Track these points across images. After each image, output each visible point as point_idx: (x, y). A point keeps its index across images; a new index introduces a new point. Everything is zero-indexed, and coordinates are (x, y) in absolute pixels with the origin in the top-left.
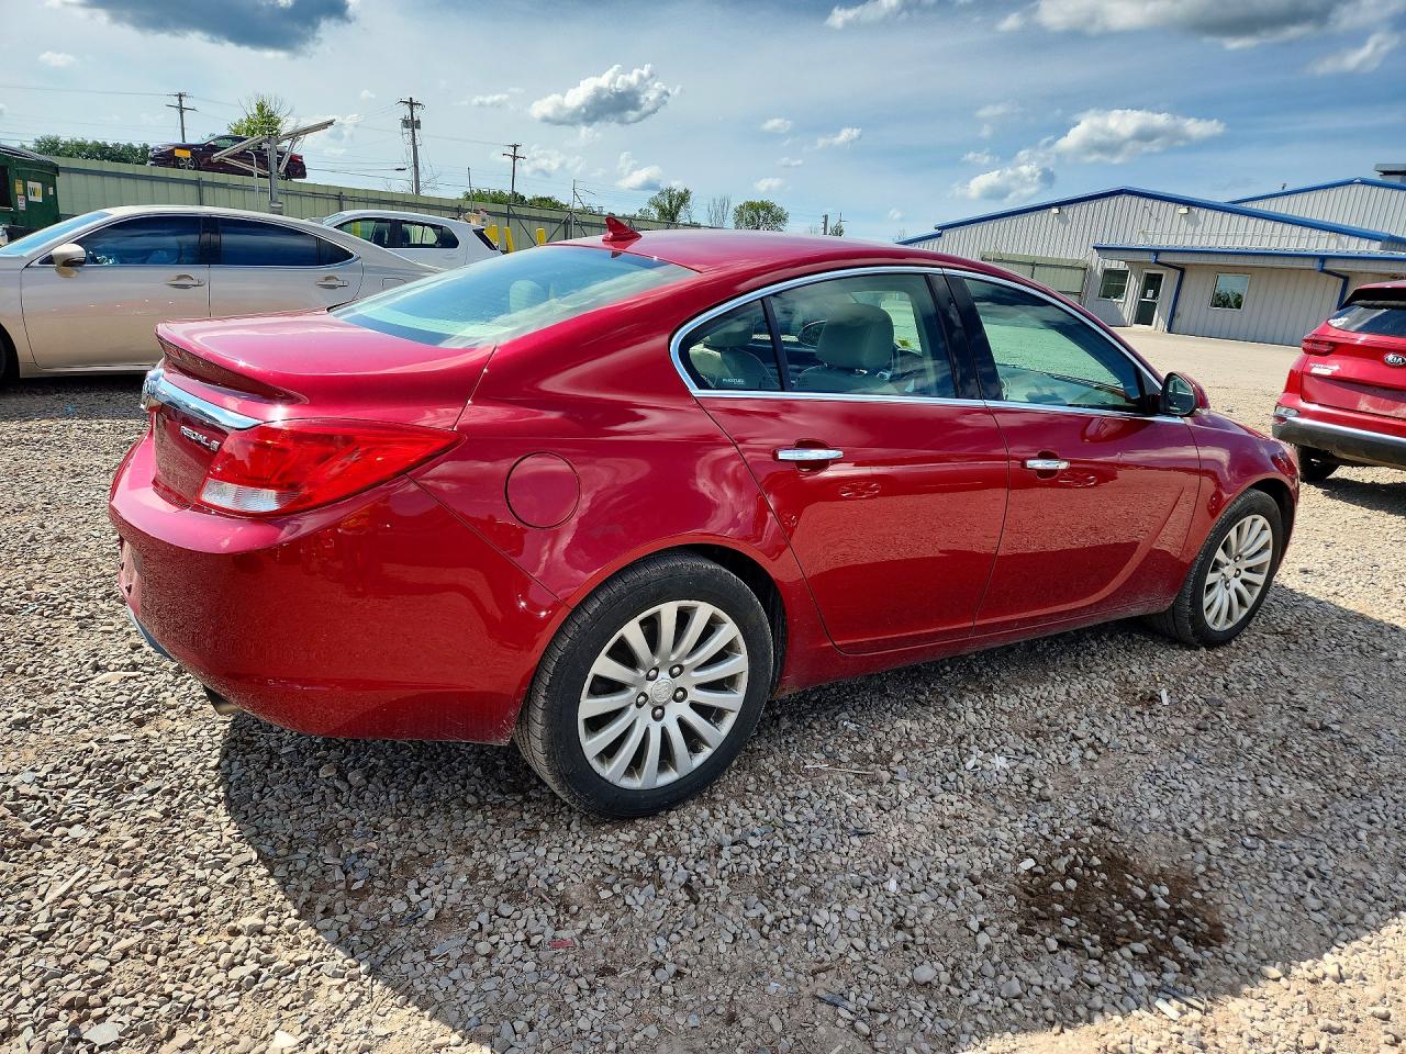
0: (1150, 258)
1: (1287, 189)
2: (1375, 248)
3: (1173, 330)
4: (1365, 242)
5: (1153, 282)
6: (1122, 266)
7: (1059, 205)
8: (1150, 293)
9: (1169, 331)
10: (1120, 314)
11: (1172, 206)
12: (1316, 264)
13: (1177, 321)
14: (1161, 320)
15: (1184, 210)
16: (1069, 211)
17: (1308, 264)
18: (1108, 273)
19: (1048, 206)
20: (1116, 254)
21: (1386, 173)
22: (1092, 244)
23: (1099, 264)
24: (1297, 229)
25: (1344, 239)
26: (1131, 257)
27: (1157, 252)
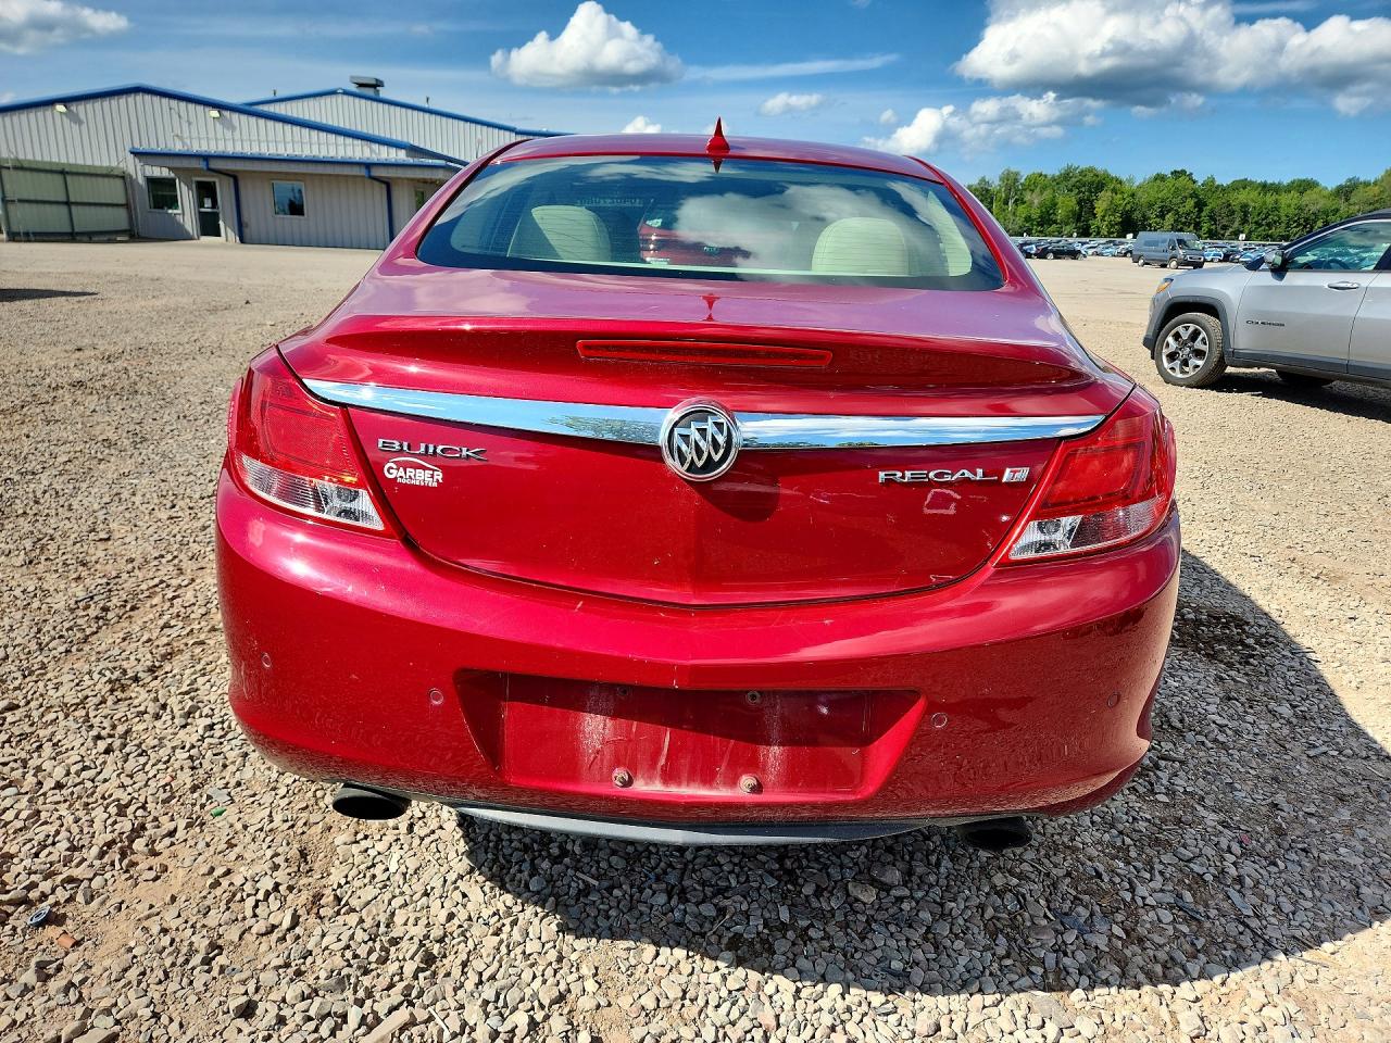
0: (201, 165)
1: (278, 96)
2: (401, 156)
3: (247, 240)
4: (393, 151)
5: (205, 191)
6: (165, 173)
7: (65, 101)
8: (208, 203)
9: (242, 241)
10: (182, 227)
11: (200, 108)
12: (363, 172)
13: (246, 231)
14: (229, 231)
15: (215, 113)
16: (80, 109)
17: (356, 171)
18: (151, 181)
19: (51, 103)
20: (160, 160)
21: (361, 85)
22: (127, 149)
23: (140, 172)
24: (332, 137)
25: (375, 147)
26: (177, 163)
27: (206, 158)
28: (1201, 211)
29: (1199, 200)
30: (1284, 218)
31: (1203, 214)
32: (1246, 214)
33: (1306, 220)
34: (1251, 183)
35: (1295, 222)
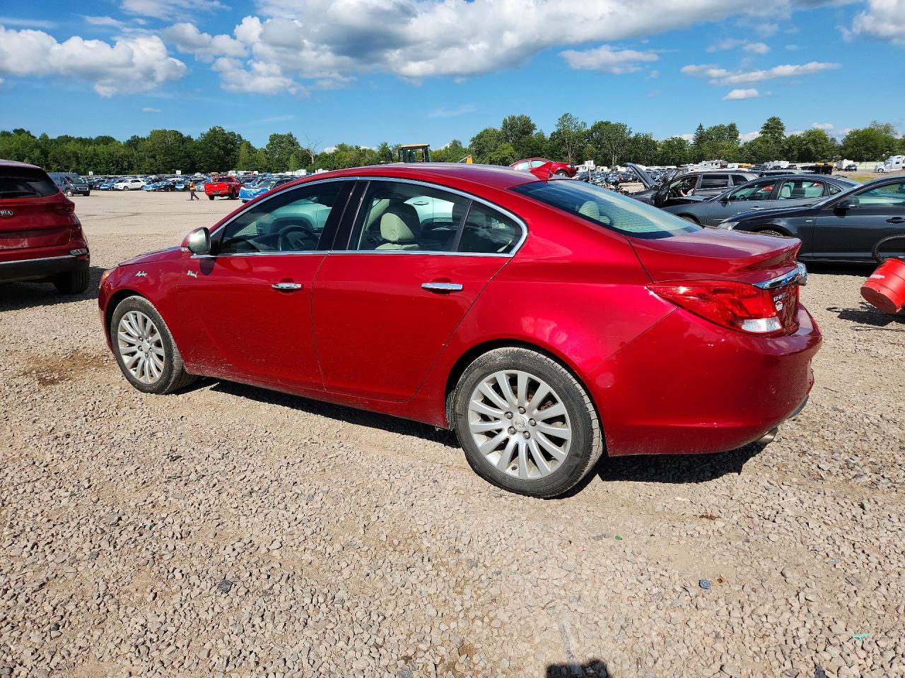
28: (46, 156)
29: (43, 149)
30: (103, 161)
31: (49, 159)
32: (77, 158)
33: (117, 161)
34: (73, 138)
35: (110, 163)
